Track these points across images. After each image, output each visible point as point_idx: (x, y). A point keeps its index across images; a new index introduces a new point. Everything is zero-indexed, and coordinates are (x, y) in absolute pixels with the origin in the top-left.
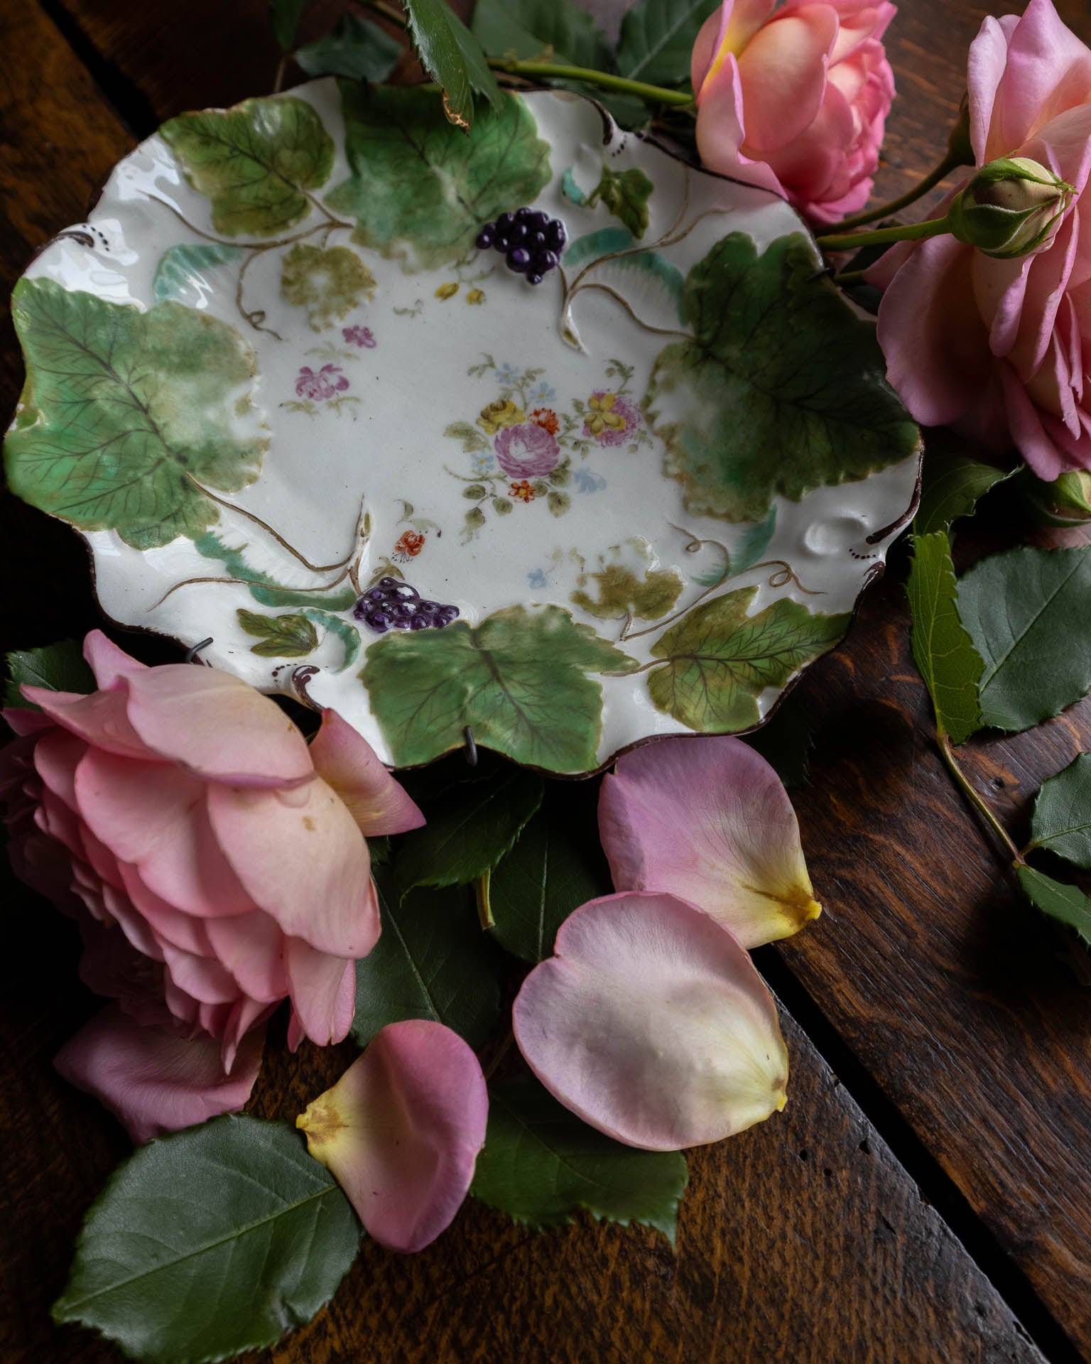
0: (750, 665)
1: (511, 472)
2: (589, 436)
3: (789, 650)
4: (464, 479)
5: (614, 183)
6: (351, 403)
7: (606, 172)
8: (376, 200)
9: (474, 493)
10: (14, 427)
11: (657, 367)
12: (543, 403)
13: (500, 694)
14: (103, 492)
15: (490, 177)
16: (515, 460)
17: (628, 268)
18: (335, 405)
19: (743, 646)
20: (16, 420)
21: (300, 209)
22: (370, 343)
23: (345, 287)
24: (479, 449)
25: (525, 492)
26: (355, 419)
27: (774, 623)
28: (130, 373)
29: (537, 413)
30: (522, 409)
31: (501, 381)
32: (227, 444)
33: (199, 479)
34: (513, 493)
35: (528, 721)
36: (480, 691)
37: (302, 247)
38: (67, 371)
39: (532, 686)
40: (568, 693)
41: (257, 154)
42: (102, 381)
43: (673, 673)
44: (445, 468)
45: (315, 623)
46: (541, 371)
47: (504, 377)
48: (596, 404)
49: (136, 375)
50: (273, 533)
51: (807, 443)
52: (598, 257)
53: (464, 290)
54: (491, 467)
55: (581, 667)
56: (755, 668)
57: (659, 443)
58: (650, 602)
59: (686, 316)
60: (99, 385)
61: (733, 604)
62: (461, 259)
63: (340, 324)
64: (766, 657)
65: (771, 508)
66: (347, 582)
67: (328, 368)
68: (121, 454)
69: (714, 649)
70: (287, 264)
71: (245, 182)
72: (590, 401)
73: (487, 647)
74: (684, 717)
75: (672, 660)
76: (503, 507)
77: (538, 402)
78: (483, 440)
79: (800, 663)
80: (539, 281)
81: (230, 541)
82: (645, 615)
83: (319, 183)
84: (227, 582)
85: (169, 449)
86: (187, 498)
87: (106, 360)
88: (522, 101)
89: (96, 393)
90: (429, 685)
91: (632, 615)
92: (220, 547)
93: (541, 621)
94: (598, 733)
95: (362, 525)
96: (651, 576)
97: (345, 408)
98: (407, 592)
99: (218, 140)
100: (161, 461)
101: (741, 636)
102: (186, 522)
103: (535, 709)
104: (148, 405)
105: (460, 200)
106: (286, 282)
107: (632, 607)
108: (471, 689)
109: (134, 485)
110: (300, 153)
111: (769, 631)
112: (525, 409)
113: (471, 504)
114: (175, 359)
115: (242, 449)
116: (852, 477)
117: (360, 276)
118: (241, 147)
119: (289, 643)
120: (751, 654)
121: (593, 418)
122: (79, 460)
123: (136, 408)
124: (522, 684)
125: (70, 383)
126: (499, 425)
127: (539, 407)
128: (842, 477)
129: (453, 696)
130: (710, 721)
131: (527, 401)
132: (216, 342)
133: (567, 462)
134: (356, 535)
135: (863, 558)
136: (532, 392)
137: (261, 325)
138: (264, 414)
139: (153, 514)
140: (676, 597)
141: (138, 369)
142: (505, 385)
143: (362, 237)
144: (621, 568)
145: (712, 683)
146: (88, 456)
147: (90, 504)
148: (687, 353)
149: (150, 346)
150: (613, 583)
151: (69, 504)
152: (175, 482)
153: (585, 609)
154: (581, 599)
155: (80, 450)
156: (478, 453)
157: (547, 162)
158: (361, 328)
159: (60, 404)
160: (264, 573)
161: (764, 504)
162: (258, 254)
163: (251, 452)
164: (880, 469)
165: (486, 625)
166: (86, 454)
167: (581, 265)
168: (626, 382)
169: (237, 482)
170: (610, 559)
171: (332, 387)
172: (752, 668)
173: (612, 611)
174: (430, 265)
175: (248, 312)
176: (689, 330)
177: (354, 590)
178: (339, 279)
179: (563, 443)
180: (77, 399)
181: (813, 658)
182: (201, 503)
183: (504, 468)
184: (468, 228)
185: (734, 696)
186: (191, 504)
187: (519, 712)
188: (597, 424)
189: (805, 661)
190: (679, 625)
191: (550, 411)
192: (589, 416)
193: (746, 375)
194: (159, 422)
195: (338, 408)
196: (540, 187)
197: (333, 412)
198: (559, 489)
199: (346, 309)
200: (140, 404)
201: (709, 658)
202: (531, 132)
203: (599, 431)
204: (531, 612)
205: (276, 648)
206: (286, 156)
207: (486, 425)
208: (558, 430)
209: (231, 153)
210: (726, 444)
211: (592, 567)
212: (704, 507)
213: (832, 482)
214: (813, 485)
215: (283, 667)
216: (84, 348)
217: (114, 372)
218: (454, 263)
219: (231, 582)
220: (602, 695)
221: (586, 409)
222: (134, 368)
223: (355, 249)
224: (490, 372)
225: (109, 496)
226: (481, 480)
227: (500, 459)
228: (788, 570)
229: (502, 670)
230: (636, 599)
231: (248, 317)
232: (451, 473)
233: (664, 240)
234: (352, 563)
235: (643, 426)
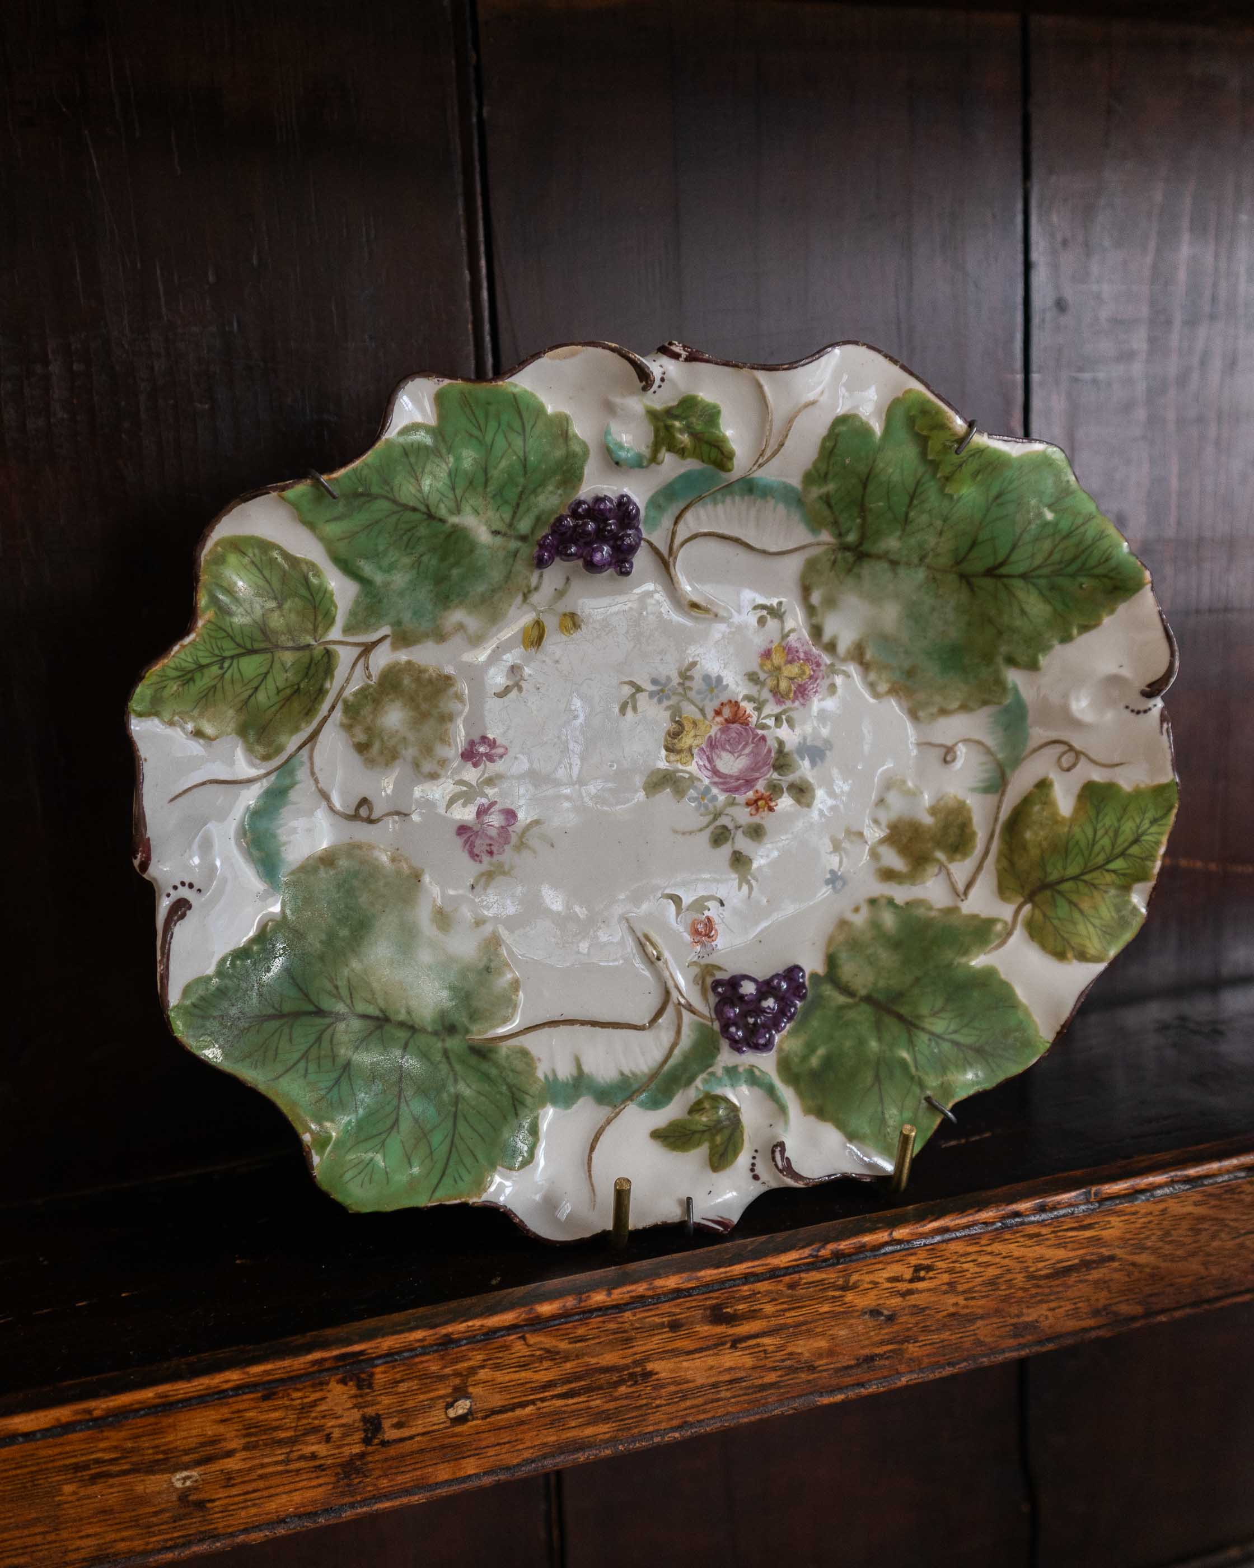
0: (1108, 871)
1: (736, 789)
2: (784, 702)
3: (1136, 841)
4: (701, 830)
5: (673, 426)
6: (535, 830)
7: (653, 415)
8: (401, 594)
9: (720, 837)
10: (316, 1160)
11: (806, 590)
12: (717, 697)
13: (930, 1040)
14: (448, 1140)
15: (520, 489)
16: (731, 776)
17: (723, 502)
18: (521, 845)
19: (1086, 853)
20: (313, 1152)
21: (327, 662)
22: (500, 751)
23: (424, 706)
24: (689, 788)
25: (762, 803)
26: (552, 846)
27: (1098, 814)
28: (339, 997)
29: (718, 713)
30: (701, 718)
31: (660, 701)
32: (464, 972)
33: (480, 1033)
34: (753, 812)
35: (970, 1047)
36: (914, 1052)
37: (351, 698)
38: (296, 1056)
39: (942, 1010)
40: (975, 994)
41: (249, 647)
42: (333, 1035)
43: (1045, 915)
44: (675, 832)
45: (719, 1091)
46: (694, 664)
47: (661, 691)
48: (768, 666)
49: (344, 992)
50: (583, 1023)
51: (1023, 612)
52: (682, 505)
53: (551, 622)
54: (715, 798)
55: (963, 960)
56: (1114, 871)
57: (852, 669)
58: (952, 839)
59: (814, 524)
60: (335, 1041)
61: (1043, 809)
62: (526, 591)
63: (452, 752)
64: (1117, 858)
65: (1010, 686)
66: (687, 1016)
67: (482, 812)
68: (419, 1088)
69: (1059, 866)
70: (348, 727)
71: (255, 684)
72: (762, 666)
73: (863, 992)
74: (1088, 956)
75: (1030, 898)
76: (756, 832)
77: (711, 700)
78: (687, 776)
79: (1157, 851)
80: (631, 566)
81: (565, 1071)
82: (958, 857)
83: (329, 620)
84: (615, 1117)
85: (436, 1033)
86: (496, 1065)
87: (311, 1008)
88: (516, 386)
89: (344, 1052)
90: (869, 1077)
91: (946, 863)
92: (566, 1085)
93: (875, 924)
94: (1028, 1015)
95: (650, 949)
96: (933, 811)
97: (533, 841)
98: (748, 988)
99: (201, 667)
100: (446, 1053)
101: (1077, 843)
102: (527, 1094)
103: (965, 1031)
104: (381, 1010)
105: (496, 533)
106: (362, 748)
107: (940, 855)
108: (905, 1055)
109: (460, 1106)
110: (287, 605)
111: (1099, 825)
112: (704, 714)
113: (725, 851)
114: (344, 932)
115: (481, 965)
116: (1085, 628)
117: (430, 681)
118: (227, 654)
119: (727, 1132)
120: (1100, 859)
121: (775, 682)
122: (398, 1132)
123: (380, 1027)
124: (934, 1014)
125: (312, 1067)
126: (690, 749)
127: (716, 704)
128: (1075, 631)
129: (898, 1072)
130: (1109, 943)
131: (701, 706)
132: (356, 874)
133: (781, 743)
134: (652, 963)
135: (1145, 712)
136: (699, 692)
137: (375, 816)
138: (466, 913)
139: (505, 1118)
140: (970, 819)
141: (339, 983)
142: (666, 703)
143: (403, 639)
144: (900, 820)
145: (1085, 906)
146: (402, 1119)
147: (451, 1163)
148: (834, 562)
149: (318, 945)
150: (905, 840)
151: (435, 1181)
152: (474, 1060)
153: (900, 883)
154: (888, 875)
155: (389, 1123)
156: (692, 792)
157: (576, 436)
158: (477, 739)
159: (328, 1096)
160: (622, 1074)
161: (1000, 683)
162: (316, 743)
163: (490, 960)
164: (1112, 611)
165: (832, 961)
166: (397, 1120)
167: (667, 522)
168: (782, 622)
169: (507, 1002)
170: (884, 817)
171: (502, 827)
172: (1113, 875)
173: (925, 870)
174: (495, 618)
175: (352, 813)
176: (826, 537)
177: (702, 1020)
178: (412, 701)
179: (764, 727)
180: (335, 1075)
181: (1165, 839)
182: (508, 1057)
183: (726, 791)
184: (515, 554)
185: (1112, 909)
186: (504, 1068)
187: (956, 1044)
188: (784, 685)
189: (1159, 847)
190: (1001, 854)
191: (730, 701)
192: (771, 683)
193: (916, 561)
194: (402, 1016)
195: (528, 847)
196: (582, 468)
197: (526, 854)
198: (791, 778)
199: (446, 730)
200: (377, 1018)
201: (1062, 880)
202: (540, 410)
203: (790, 691)
204: (859, 920)
205: (726, 1149)
206: (276, 621)
207: (678, 757)
208: (749, 716)
209: (221, 668)
210: (925, 638)
211: (874, 834)
212: (934, 710)
213: (1066, 638)
214: (1046, 648)
215: (753, 1165)
216: (281, 1016)
217: (331, 1013)
218: (520, 598)
219: (618, 1114)
220: (1003, 976)
221: (762, 676)
222: (337, 987)
223: (403, 656)
224: (642, 698)
225: (457, 1140)
226: (715, 819)
227: (715, 783)
228: (1071, 748)
229: (904, 1010)
230: (939, 843)
231: (355, 817)
232: (684, 834)
233: (761, 461)
234: (674, 994)
235: (826, 659)
